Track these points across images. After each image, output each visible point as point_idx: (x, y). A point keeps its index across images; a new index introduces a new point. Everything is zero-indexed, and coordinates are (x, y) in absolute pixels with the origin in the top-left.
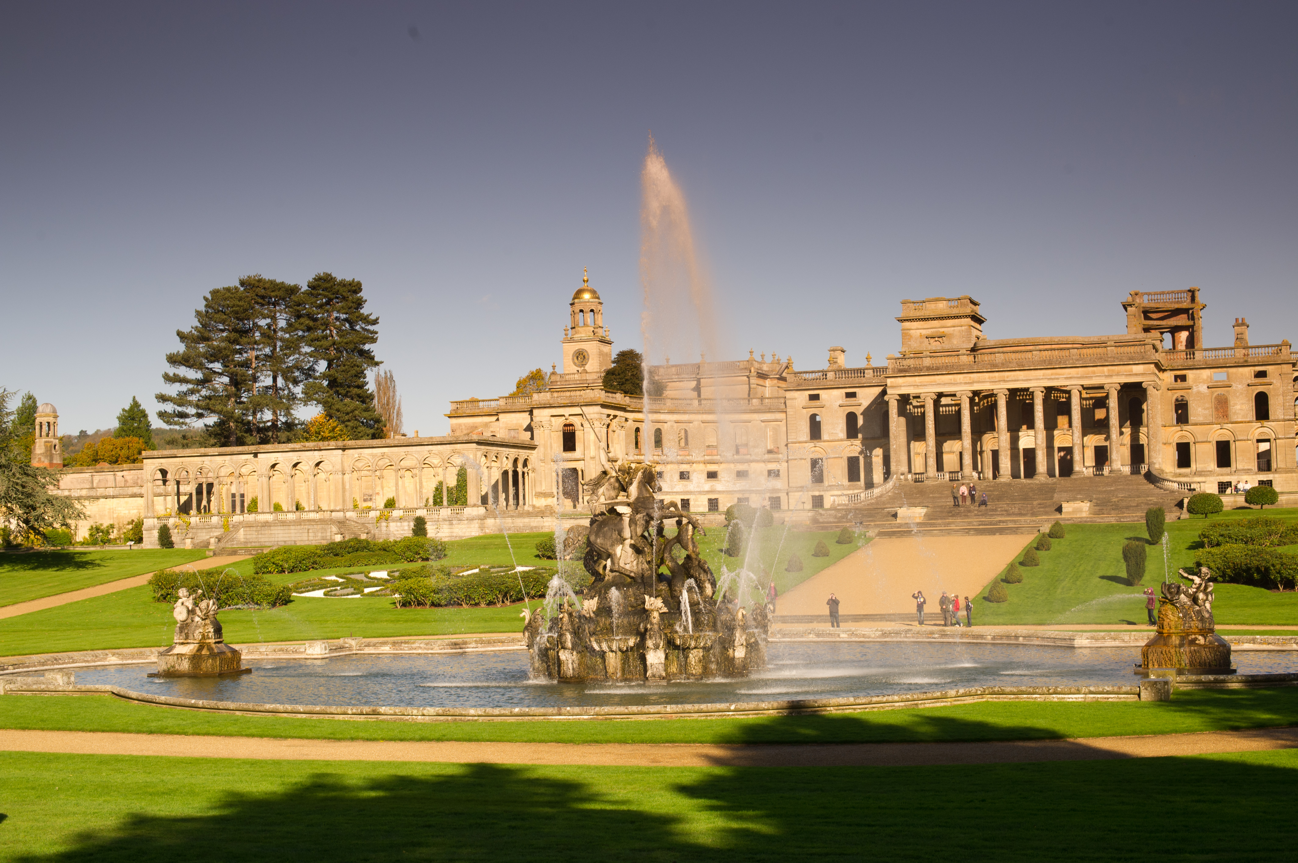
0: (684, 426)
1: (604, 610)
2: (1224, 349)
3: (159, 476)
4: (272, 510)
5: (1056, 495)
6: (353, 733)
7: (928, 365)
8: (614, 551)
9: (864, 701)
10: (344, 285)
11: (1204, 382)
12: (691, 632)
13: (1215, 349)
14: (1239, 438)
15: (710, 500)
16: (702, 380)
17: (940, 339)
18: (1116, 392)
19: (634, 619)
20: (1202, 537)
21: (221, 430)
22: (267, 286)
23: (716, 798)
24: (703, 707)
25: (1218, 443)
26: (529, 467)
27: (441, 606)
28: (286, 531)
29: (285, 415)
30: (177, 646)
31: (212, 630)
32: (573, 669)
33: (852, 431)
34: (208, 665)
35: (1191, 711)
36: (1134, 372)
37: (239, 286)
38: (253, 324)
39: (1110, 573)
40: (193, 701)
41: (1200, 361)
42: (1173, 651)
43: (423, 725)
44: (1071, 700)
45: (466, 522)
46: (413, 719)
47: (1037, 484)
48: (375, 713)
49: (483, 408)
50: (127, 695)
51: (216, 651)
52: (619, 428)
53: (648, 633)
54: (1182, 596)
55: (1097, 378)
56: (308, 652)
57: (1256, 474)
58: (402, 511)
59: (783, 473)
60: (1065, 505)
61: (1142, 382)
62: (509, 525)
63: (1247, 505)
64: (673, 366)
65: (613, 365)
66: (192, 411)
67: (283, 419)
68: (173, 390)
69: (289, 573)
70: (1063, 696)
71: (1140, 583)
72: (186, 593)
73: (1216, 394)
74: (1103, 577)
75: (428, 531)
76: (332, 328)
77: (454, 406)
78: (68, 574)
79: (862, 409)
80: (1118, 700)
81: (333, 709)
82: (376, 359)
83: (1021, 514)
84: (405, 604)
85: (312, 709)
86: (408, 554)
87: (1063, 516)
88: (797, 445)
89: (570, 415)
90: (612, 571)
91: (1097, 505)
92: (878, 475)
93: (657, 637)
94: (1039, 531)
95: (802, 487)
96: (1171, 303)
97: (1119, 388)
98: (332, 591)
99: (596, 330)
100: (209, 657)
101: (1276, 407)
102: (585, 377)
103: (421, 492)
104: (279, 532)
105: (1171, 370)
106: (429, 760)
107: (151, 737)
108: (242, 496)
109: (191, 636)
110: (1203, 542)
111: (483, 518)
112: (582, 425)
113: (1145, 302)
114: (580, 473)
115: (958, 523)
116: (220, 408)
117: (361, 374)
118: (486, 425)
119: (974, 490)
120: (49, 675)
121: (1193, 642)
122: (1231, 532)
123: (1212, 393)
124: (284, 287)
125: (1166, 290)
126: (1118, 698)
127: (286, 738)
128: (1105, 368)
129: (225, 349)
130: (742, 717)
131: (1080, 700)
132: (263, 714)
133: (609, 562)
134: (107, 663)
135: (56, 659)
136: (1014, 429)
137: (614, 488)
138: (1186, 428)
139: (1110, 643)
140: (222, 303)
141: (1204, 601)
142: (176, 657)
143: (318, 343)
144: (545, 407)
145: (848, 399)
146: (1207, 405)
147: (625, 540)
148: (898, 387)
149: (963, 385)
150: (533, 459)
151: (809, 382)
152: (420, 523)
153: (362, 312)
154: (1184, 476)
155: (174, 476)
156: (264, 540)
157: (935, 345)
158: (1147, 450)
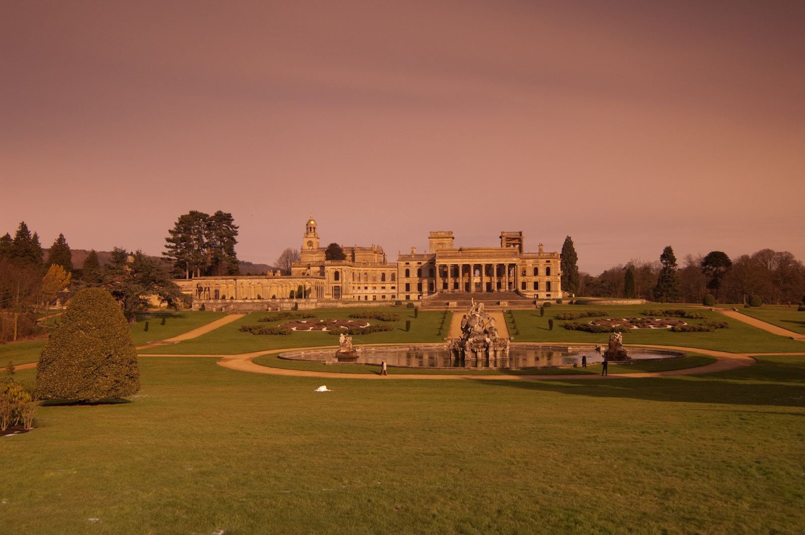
7: (449, 255)
10: (226, 215)
14: (541, 281)
15: (373, 296)
16: (355, 253)
17: (442, 245)
19: (483, 344)
22: (198, 214)
25: (535, 282)
26: (323, 285)
33: (420, 274)
36: (513, 260)
37: (189, 214)
41: (530, 257)
45: (310, 304)
55: (502, 262)
59: (396, 288)
60: (500, 302)
61: (515, 264)
64: (347, 248)
65: (327, 248)
73: (534, 267)
75: (298, 307)
79: (423, 267)
82: (237, 241)
87: (500, 306)
88: (401, 278)
89: (337, 269)
94: (503, 311)
96: (514, 236)
97: (508, 265)
99: (315, 234)
101: (552, 272)
103: (285, 293)
109: (345, 347)
112: (341, 272)
113: (507, 235)
114: (340, 288)
117: (233, 247)
118: (305, 270)
125: (512, 231)
128: (504, 259)
138: (525, 277)
140: (184, 220)
144: (329, 266)
145: (419, 264)
146: (531, 270)
148: (439, 262)
149: (460, 262)
150: (325, 283)
151: (406, 258)
152: (296, 304)
153: (232, 224)
154: (524, 292)
155: (204, 286)
156: (241, 309)
157: (440, 247)
158: (513, 284)
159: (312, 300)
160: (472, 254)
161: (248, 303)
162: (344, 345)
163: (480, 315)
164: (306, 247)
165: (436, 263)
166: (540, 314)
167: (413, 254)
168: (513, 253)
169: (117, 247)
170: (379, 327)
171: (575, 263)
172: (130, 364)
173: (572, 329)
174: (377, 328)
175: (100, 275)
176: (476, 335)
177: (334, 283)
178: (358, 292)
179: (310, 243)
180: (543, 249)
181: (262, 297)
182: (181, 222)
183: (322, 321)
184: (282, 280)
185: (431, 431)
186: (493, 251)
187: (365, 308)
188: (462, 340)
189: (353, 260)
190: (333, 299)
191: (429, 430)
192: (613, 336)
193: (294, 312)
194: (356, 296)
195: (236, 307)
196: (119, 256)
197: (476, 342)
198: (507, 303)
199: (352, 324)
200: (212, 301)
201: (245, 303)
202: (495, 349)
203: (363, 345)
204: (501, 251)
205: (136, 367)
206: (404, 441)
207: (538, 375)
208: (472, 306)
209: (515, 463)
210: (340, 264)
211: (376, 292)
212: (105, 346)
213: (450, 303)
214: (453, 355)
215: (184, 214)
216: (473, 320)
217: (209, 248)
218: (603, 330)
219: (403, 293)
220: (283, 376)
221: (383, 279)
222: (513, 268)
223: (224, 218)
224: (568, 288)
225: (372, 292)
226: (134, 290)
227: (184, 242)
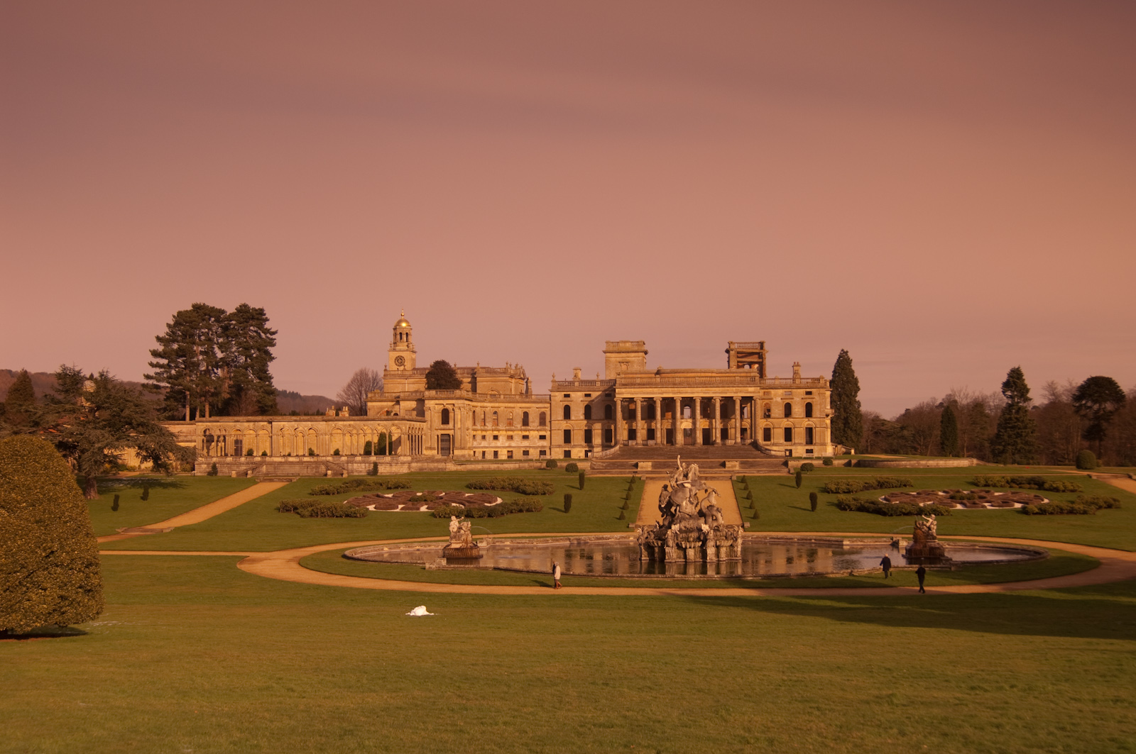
2: (788, 379)
7: (639, 382)
10: (255, 311)
11: (779, 396)
14: (797, 427)
15: (508, 451)
16: (477, 378)
17: (627, 364)
18: (739, 401)
19: (696, 534)
22: (205, 308)
25: (786, 429)
26: (422, 432)
33: (587, 414)
36: (749, 391)
41: (777, 385)
45: (401, 464)
49: (388, 397)
55: (730, 393)
57: (805, 446)
59: (548, 437)
60: (727, 463)
61: (752, 397)
64: (462, 368)
71: (815, 510)
73: (785, 403)
75: (379, 469)
79: (593, 403)
82: (273, 356)
87: (726, 469)
88: (557, 421)
89: (447, 404)
92: (601, 440)
94: (730, 479)
96: (749, 349)
97: (741, 398)
101: (816, 411)
102: (405, 373)
103: (357, 446)
105: (763, 389)
109: (459, 539)
111: (412, 462)
112: (453, 410)
113: (735, 347)
114: (451, 437)
118: (392, 407)
123: (783, 401)
125: (747, 341)
128: (734, 388)
138: (769, 420)
145: (586, 397)
146: (780, 408)
148: (622, 393)
149: (658, 394)
150: (424, 428)
151: (564, 387)
152: (376, 465)
153: (266, 327)
154: (767, 445)
155: (216, 433)
156: (279, 473)
157: (624, 367)
158: (749, 431)
159: (402, 459)
160: (678, 380)
161: (292, 463)
162: (457, 536)
163: (692, 485)
164: (393, 367)
165: (617, 396)
166: (794, 484)
167: (577, 380)
168: (749, 379)
169: (67, 365)
170: (517, 505)
171: (855, 396)
172: (86, 567)
173: (851, 510)
174: (515, 507)
175: (35, 413)
176: (684, 519)
177: (441, 429)
178: (482, 445)
179: (400, 361)
180: (800, 372)
181: (316, 452)
182: (177, 324)
183: (419, 494)
184: (352, 423)
185: (607, 684)
186: (714, 375)
187: (494, 471)
188: (660, 527)
189: (474, 389)
190: (439, 456)
191: (603, 684)
192: (921, 522)
193: (371, 479)
194: (479, 452)
195: (271, 469)
196: (70, 381)
197: (685, 532)
198: (737, 464)
199: (472, 500)
200: (229, 459)
201: (286, 463)
202: (718, 543)
203: (490, 536)
204: (727, 375)
205: (96, 573)
206: (561, 702)
207: (792, 588)
208: (678, 469)
209: (752, 741)
210: (452, 396)
211: (513, 444)
212: (43, 537)
213: (640, 464)
214: (645, 553)
215: (182, 309)
216: (680, 494)
217: (226, 367)
218: (904, 510)
219: (559, 446)
220: (351, 588)
221: (526, 422)
222: (749, 404)
223: (251, 317)
224: (844, 439)
225: (507, 444)
226: (94, 439)
227: (182, 356)
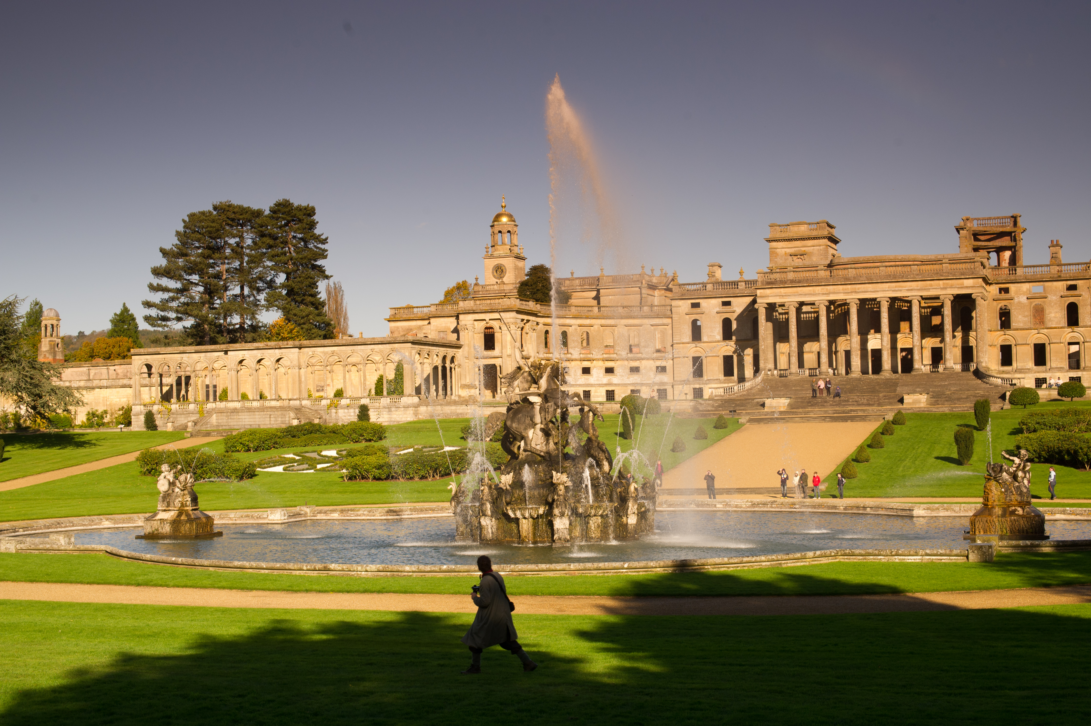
0: (586, 329)
1: (518, 484)
2: (1042, 266)
3: (145, 370)
4: (240, 398)
5: (898, 389)
6: (308, 586)
7: (791, 278)
8: (527, 434)
9: (736, 560)
10: (301, 210)
11: (1024, 294)
12: (591, 502)
13: (1034, 266)
14: (1054, 341)
15: (607, 391)
16: (601, 291)
17: (802, 257)
18: (950, 302)
19: (544, 491)
20: (1021, 424)
21: (197, 331)
22: (235, 210)
23: (612, 642)
24: (601, 565)
26: (456, 363)
27: (382, 480)
28: (252, 417)
29: (251, 319)
30: (160, 512)
31: (190, 499)
32: (492, 533)
33: (727, 334)
34: (185, 529)
35: (1011, 571)
36: (965, 285)
37: (212, 211)
38: (224, 242)
39: (943, 454)
40: (174, 559)
41: (1020, 276)
42: (996, 520)
43: (367, 579)
44: (910, 561)
45: (402, 409)
46: (358, 574)
47: (883, 380)
48: (326, 569)
49: (417, 314)
50: (118, 553)
51: (193, 517)
52: (532, 331)
53: (555, 503)
54: (1004, 473)
55: (934, 290)
56: (270, 518)
57: (1067, 371)
58: (348, 400)
59: (669, 369)
60: (906, 397)
62: (439, 412)
63: (1059, 398)
64: (577, 278)
65: (526, 278)
66: (172, 315)
67: (249, 323)
68: (157, 297)
69: (254, 451)
70: (903, 557)
71: (969, 463)
72: (168, 469)
73: (1034, 304)
74: (937, 458)
75: (371, 417)
76: (290, 246)
77: (393, 312)
78: (69, 452)
79: (735, 315)
80: (949, 561)
81: (291, 566)
82: (327, 273)
83: (869, 405)
84: (351, 478)
85: (273, 565)
86: (354, 436)
87: (904, 406)
88: (681, 345)
89: (490, 320)
90: (525, 450)
91: (933, 397)
92: (749, 371)
93: (563, 506)
94: (884, 418)
95: (684, 381)
96: (997, 227)
97: (952, 298)
98: (290, 467)
99: (512, 248)
100: (187, 522)
101: (1084, 315)
102: (502, 287)
103: (365, 384)
104: (246, 417)
105: (996, 283)
106: (371, 609)
107: (138, 589)
108: (215, 386)
109: (172, 504)
110: (1022, 429)
112: (500, 328)
113: (975, 226)
114: (498, 368)
115: (816, 411)
116: (196, 313)
117: (314, 285)
118: (420, 328)
119: (830, 384)
120: (53, 537)
121: (1013, 513)
122: (1046, 420)
123: (1031, 303)
124: (251, 210)
125: (992, 216)
126: (950, 559)
127: (252, 589)
128: (941, 282)
129: (200, 263)
130: (634, 574)
131: (918, 561)
132: (232, 569)
133: (522, 443)
134: (101, 527)
135: (59, 523)
136: (863, 333)
137: (527, 381)
138: (1008, 332)
139: (942, 513)
140: (198, 225)
141: (1023, 478)
142: (159, 522)
143: (277, 258)
144: (469, 313)
145: (724, 307)
146: (1026, 313)
147: (536, 424)
148: (767, 297)
149: (821, 296)
151: (694, 293)
152: (365, 410)
153: (315, 233)
154: (1006, 373)
155: (157, 369)
157: (797, 262)
158: (975, 351)
164: (489, 279)
165: (759, 300)
167: (713, 280)
168: (964, 266)
177: (483, 358)
180: (1060, 255)
182: (189, 230)
211: (615, 380)
219: (686, 382)
223: (293, 219)
225: (604, 381)
